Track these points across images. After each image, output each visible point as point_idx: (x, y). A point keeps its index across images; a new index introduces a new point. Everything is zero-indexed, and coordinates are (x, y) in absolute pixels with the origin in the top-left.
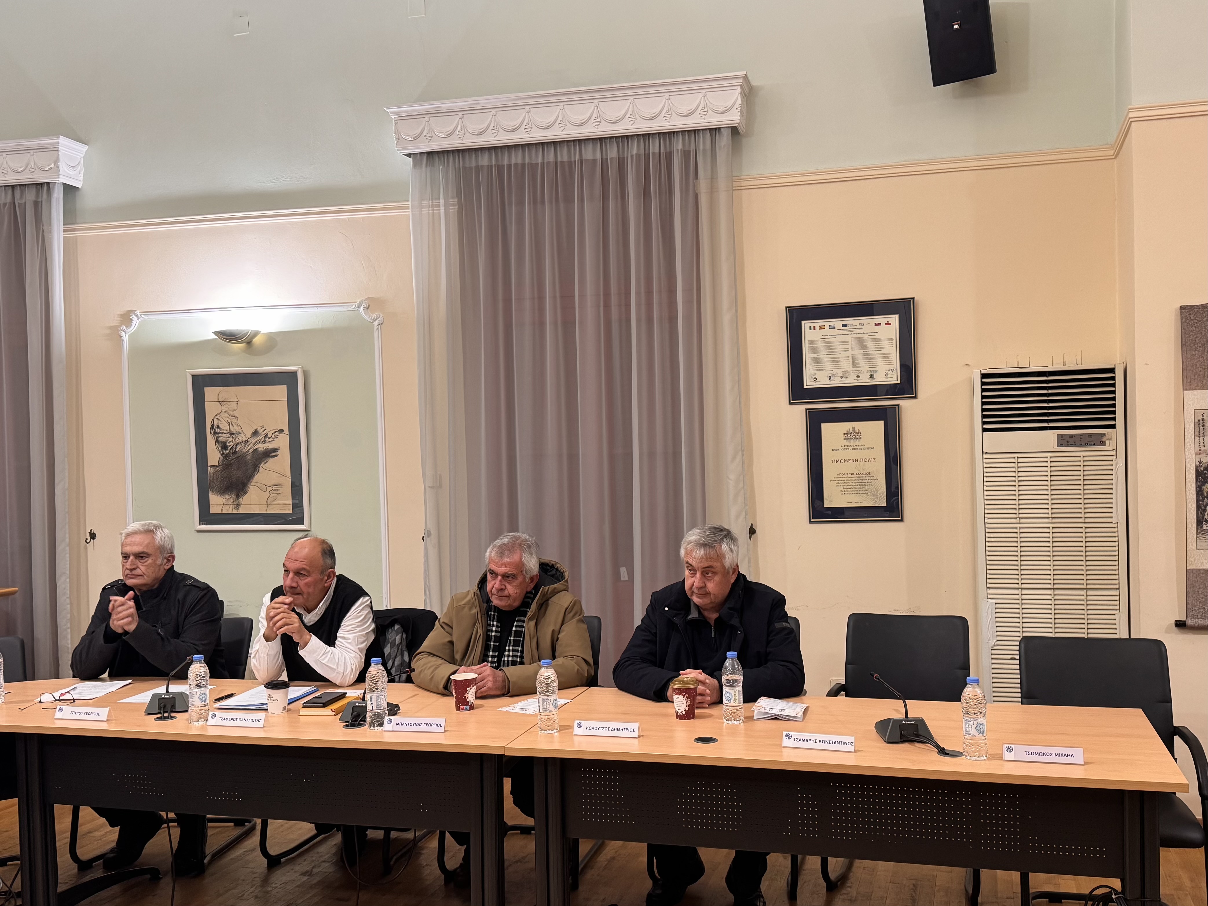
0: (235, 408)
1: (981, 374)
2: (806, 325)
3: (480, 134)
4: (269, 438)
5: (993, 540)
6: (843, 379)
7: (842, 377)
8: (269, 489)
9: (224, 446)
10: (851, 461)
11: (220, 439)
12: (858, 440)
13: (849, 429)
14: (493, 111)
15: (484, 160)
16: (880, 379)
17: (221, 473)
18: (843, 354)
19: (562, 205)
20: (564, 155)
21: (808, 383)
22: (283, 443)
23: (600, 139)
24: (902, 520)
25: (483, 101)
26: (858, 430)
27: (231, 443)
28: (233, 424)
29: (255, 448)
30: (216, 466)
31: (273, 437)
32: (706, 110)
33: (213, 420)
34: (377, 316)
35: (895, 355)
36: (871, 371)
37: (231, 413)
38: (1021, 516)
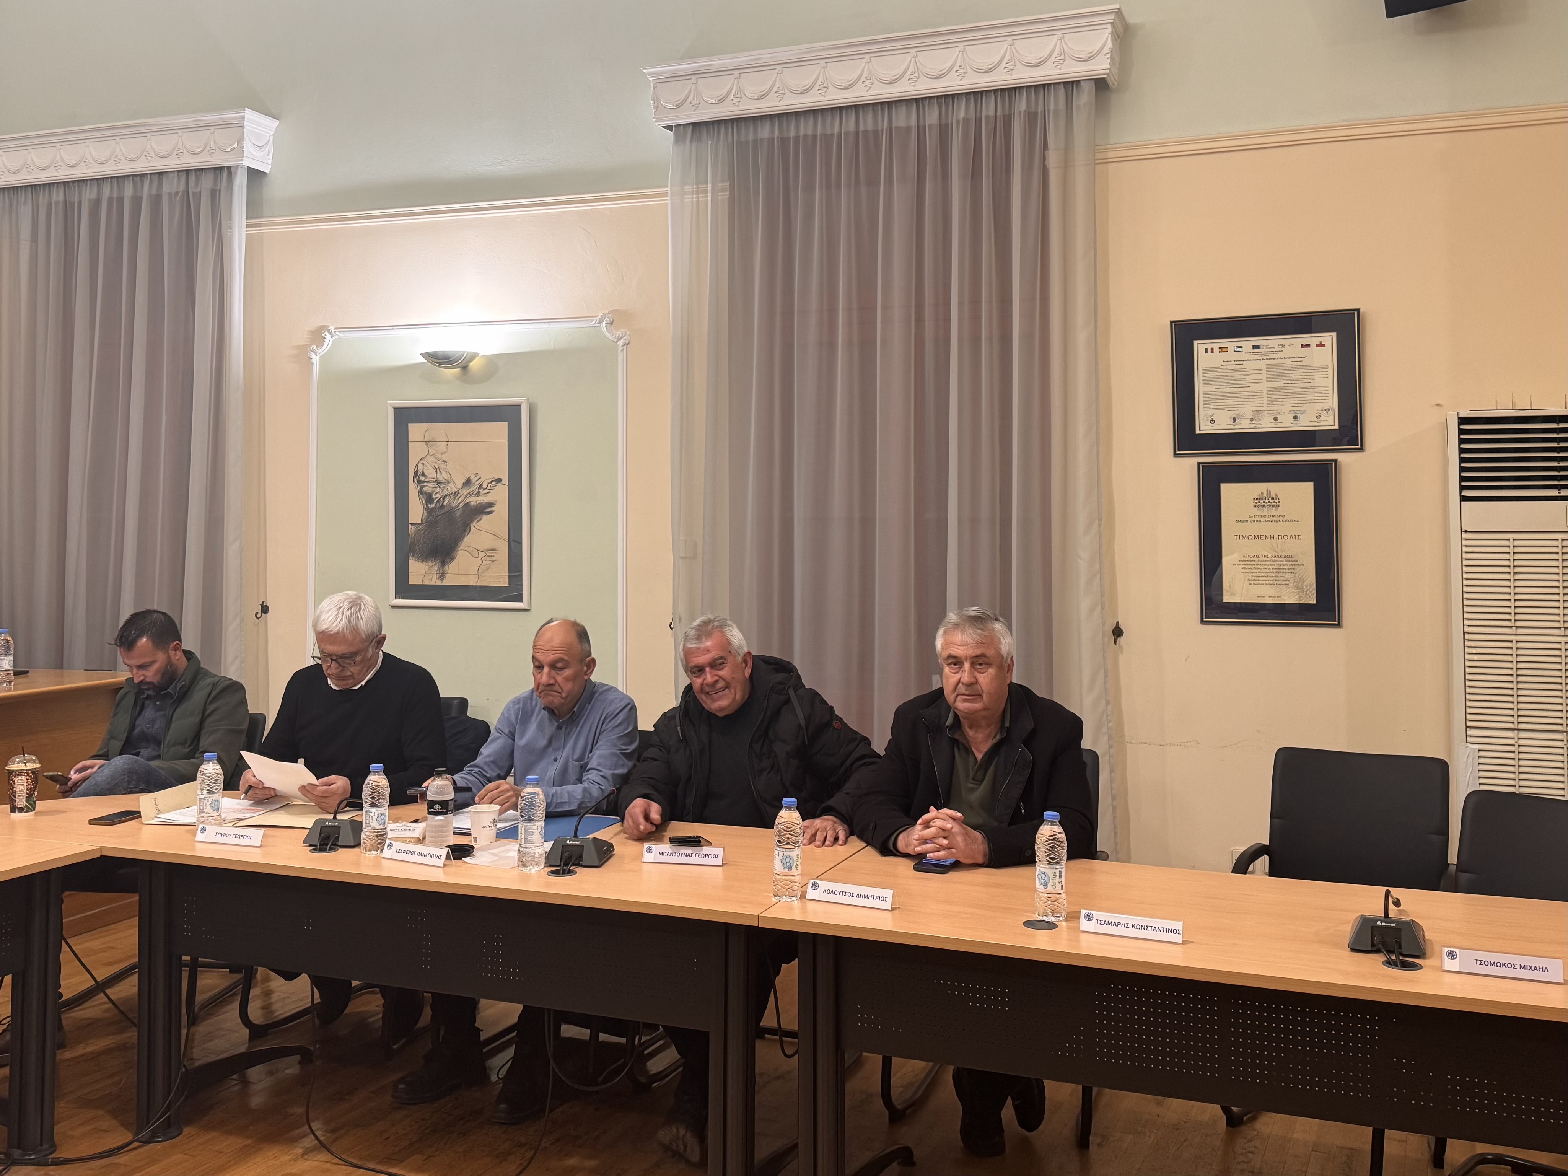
0: (445, 450)
1: (1459, 418)
2: (1200, 346)
3: (760, 98)
4: (484, 489)
5: (1475, 657)
6: (1253, 422)
7: (1252, 420)
8: (482, 554)
9: (429, 498)
10: (1264, 537)
11: (425, 489)
12: (1274, 508)
13: (1262, 493)
14: (779, 68)
15: (764, 132)
16: (1307, 423)
17: (425, 532)
18: (1254, 387)
19: (863, 190)
20: (868, 122)
21: (1203, 427)
22: (500, 496)
23: (917, 100)
24: (1339, 625)
25: (765, 56)
26: (1276, 494)
27: (438, 496)
28: (441, 470)
29: (466, 502)
30: (419, 524)
31: (489, 487)
32: (1062, 57)
33: (417, 465)
34: (622, 334)
35: (1330, 389)
36: (1295, 412)
37: (440, 456)
38: (1519, 624)
